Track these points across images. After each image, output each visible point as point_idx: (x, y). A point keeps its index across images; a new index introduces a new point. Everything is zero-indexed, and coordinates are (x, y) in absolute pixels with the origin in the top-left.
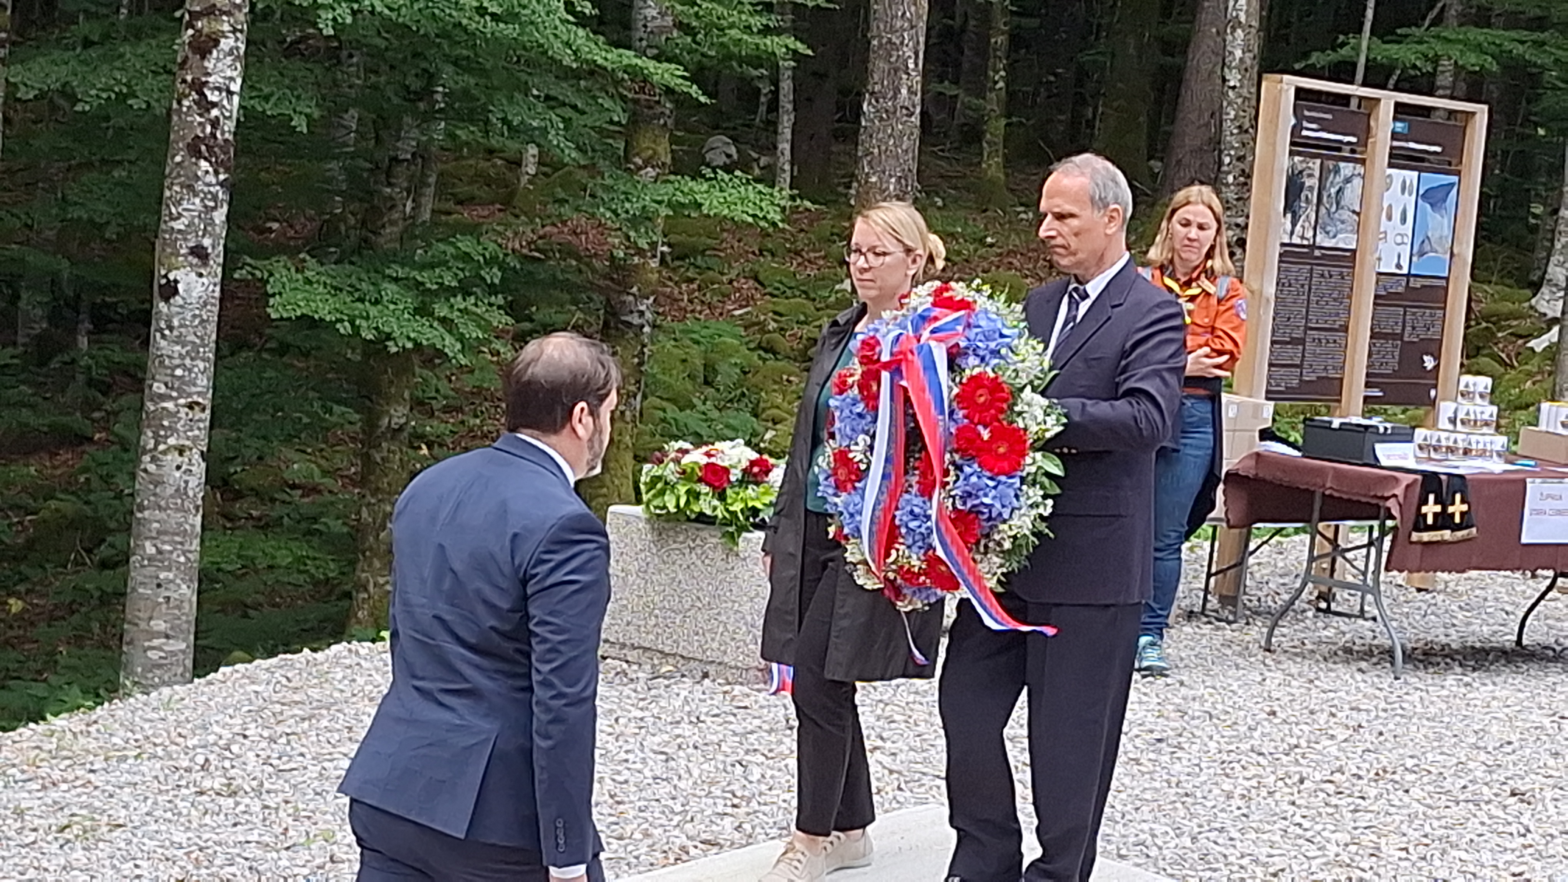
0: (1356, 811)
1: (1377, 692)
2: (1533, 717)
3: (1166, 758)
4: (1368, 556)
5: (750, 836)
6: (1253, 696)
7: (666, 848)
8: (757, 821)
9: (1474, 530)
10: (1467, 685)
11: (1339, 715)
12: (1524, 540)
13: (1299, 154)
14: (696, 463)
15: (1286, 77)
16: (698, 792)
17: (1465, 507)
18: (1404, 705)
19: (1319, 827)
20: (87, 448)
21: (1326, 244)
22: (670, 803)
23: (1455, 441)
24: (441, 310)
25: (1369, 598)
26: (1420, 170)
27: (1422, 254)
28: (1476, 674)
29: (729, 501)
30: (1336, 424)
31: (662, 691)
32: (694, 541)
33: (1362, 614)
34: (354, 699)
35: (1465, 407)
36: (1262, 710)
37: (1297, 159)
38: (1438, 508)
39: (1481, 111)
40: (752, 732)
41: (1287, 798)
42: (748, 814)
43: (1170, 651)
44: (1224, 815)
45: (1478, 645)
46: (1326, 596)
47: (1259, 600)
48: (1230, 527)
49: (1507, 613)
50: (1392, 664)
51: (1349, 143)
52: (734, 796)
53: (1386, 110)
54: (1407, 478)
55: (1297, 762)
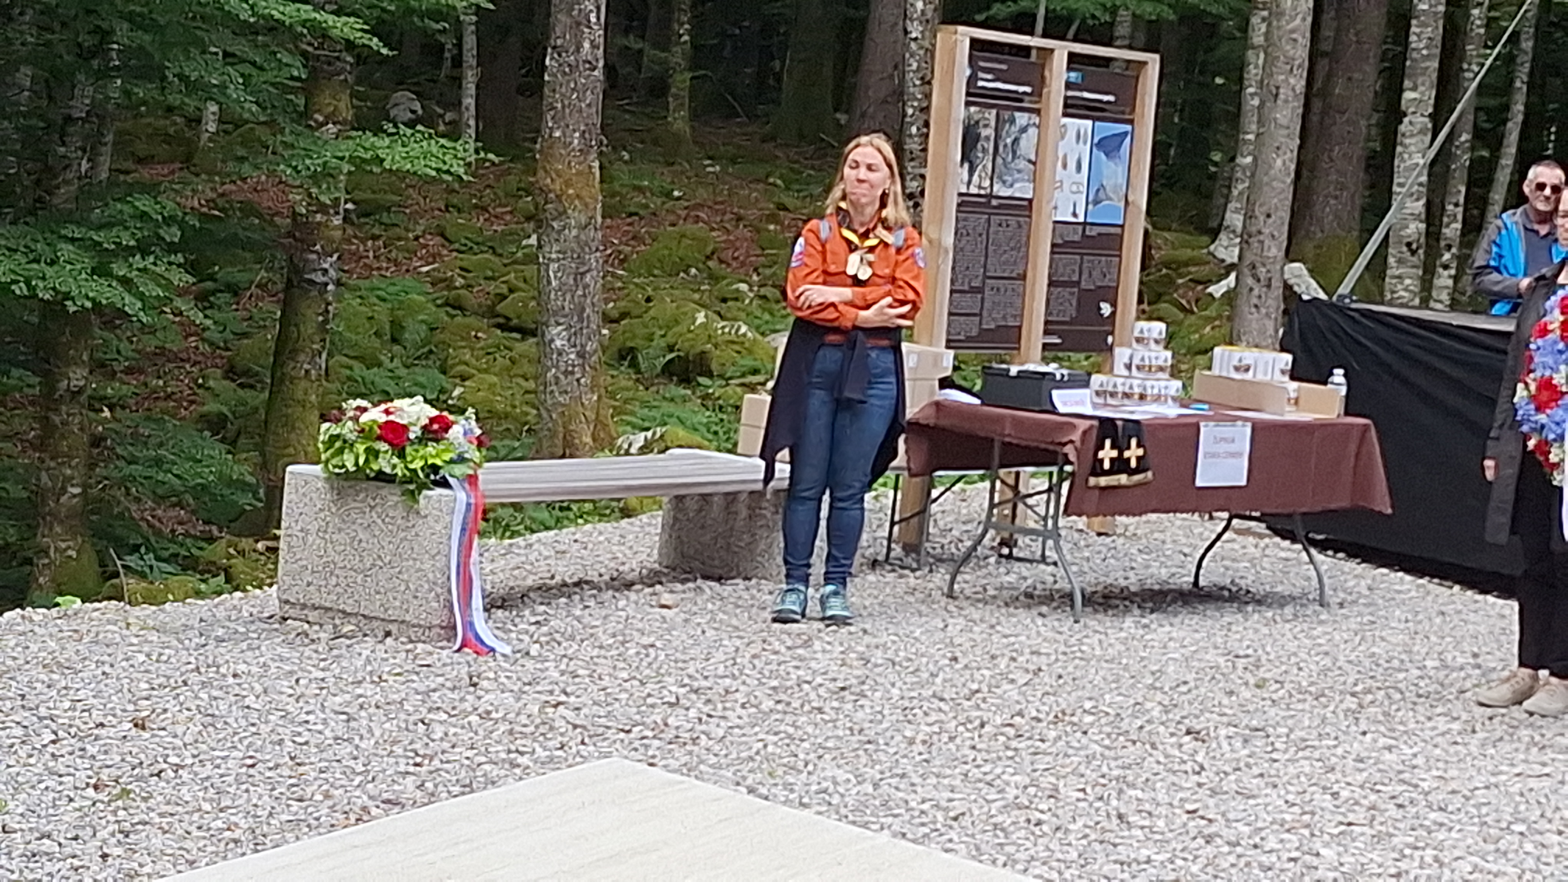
0: (1036, 754)
1: (1058, 636)
2: (1208, 657)
3: (849, 706)
4: (1047, 502)
5: (433, 795)
6: (935, 644)
7: (347, 808)
8: (439, 779)
9: (1150, 474)
10: (1145, 626)
11: (1020, 659)
12: (1199, 483)
13: (974, 104)
14: (374, 421)
15: (961, 29)
16: (380, 752)
17: (1140, 452)
18: (1084, 648)
19: (998, 771)
21: (1001, 194)
22: (352, 763)
23: (1131, 387)
24: (120, 270)
25: (1050, 543)
26: (1094, 119)
27: (1096, 202)
28: (1154, 616)
29: (409, 459)
30: (1014, 370)
31: (344, 651)
32: (374, 499)
33: (1043, 559)
34: (27, 667)
35: (1141, 353)
36: (944, 656)
37: (973, 109)
38: (1114, 454)
39: (1153, 60)
40: (434, 691)
41: (968, 743)
42: (431, 772)
43: (853, 599)
44: (905, 760)
45: (1157, 587)
46: (1010, 542)
47: (942, 547)
48: (912, 475)
49: (1185, 555)
50: (1072, 607)
51: (1025, 93)
52: (417, 755)
53: (1060, 60)
54: (1084, 424)
55: (978, 707)
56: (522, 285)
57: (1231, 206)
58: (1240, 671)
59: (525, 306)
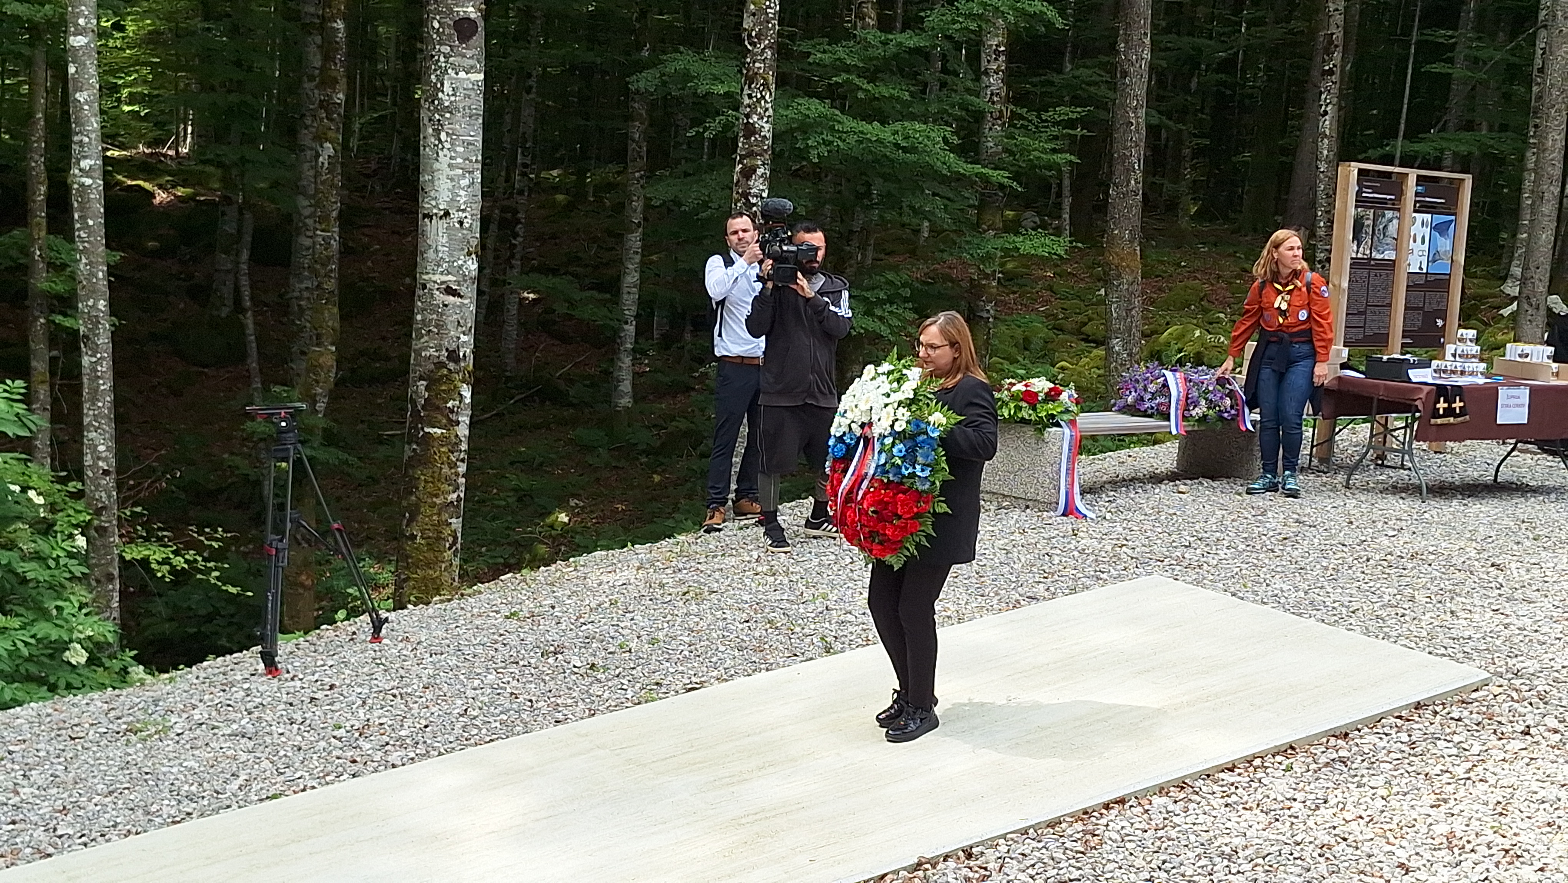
0: (1400, 576)
1: (1412, 510)
2: (1504, 522)
3: (1289, 548)
4: (1405, 434)
5: (1053, 595)
6: (1339, 513)
7: (1008, 601)
8: (1058, 586)
9: (1467, 417)
11: (1390, 522)
12: (1499, 422)
13: (1361, 207)
14: (1019, 390)
15: (1353, 164)
16: (1025, 570)
17: (1462, 404)
18: (1428, 517)
19: (1378, 585)
20: (693, 394)
21: (1376, 258)
22: (1010, 576)
23: (1456, 367)
24: (878, 312)
25: (1407, 457)
26: (1432, 213)
27: (1434, 261)
28: (1470, 499)
29: (1038, 411)
30: (1385, 359)
31: (1002, 516)
32: (1019, 433)
33: (1402, 467)
35: (1461, 347)
36: (1344, 521)
37: (1359, 209)
38: (1446, 405)
39: (1469, 178)
40: (1053, 538)
41: (1360, 570)
42: (1053, 582)
44: (1323, 579)
45: (1471, 483)
46: (1382, 457)
47: (1342, 460)
48: (1324, 419)
49: (1488, 464)
50: (1421, 494)
51: (1391, 200)
52: (1045, 572)
53: (1412, 180)
54: (1426, 389)
55: (1365, 550)
56: (1095, 316)
57: (1515, 262)
58: (1523, 531)
59: (1098, 328)
